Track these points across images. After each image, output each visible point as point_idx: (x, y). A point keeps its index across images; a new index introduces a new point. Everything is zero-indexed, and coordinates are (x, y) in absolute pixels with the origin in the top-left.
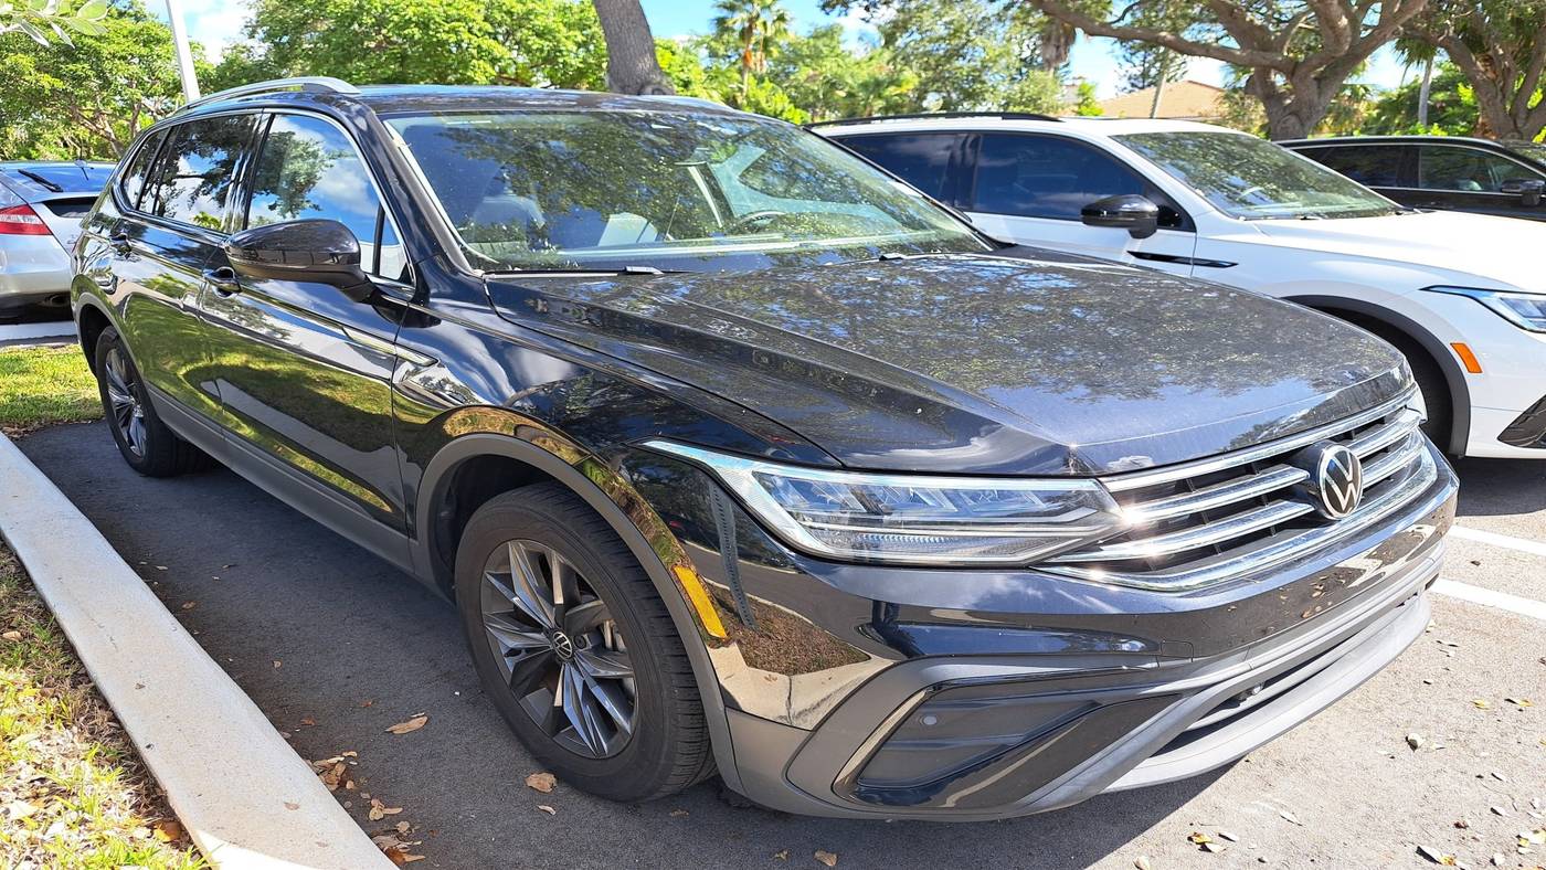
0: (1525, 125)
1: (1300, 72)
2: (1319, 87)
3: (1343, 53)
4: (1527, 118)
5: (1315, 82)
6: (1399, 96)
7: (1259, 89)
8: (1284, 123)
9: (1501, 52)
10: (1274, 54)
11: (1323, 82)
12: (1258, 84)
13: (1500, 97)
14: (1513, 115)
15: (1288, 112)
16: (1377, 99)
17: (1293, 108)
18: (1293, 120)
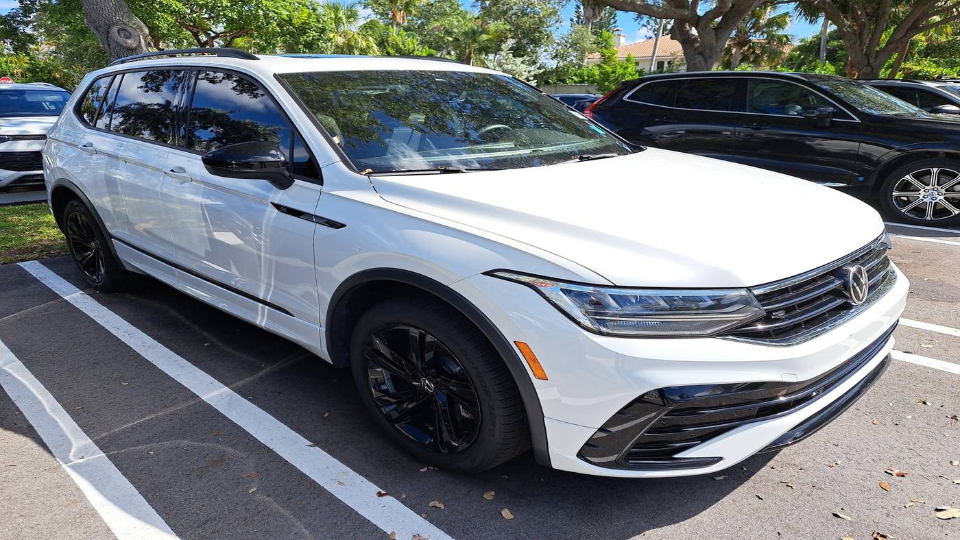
0: (874, 62)
1: (703, 23)
2: (716, 34)
3: (727, 10)
4: (876, 57)
5: (713, 31)
6: (811, 42)
7: (678, 36)
8: (694, 60)
9: (860, 13)
10: (682, 10)
11: (719, 31)
12: (677, 32)
13: (858, 43)
14: (867, 55)
15: (696, 52)
16: (797, 43)
17: (700, 50)
18: (699, 58)
